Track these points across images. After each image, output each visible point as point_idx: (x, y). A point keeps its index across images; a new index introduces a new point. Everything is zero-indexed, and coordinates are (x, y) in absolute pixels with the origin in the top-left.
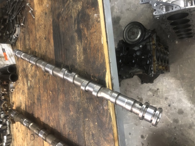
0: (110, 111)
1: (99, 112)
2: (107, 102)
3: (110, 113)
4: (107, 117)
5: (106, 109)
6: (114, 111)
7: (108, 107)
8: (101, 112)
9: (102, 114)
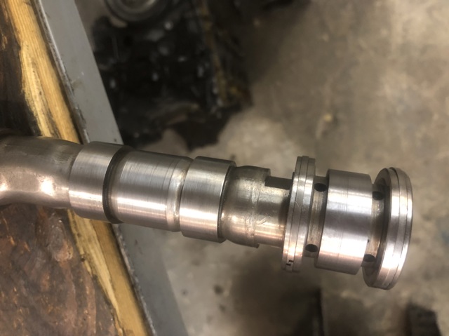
0: (93, 267)
1: (34, 287)
2: (66, 222)
3: (95, 278)
4: (81, 305)
5: (70, 262)
6: (115, 260)
7: (77, 250)
8: (45, 282)
9: (51, 292)
